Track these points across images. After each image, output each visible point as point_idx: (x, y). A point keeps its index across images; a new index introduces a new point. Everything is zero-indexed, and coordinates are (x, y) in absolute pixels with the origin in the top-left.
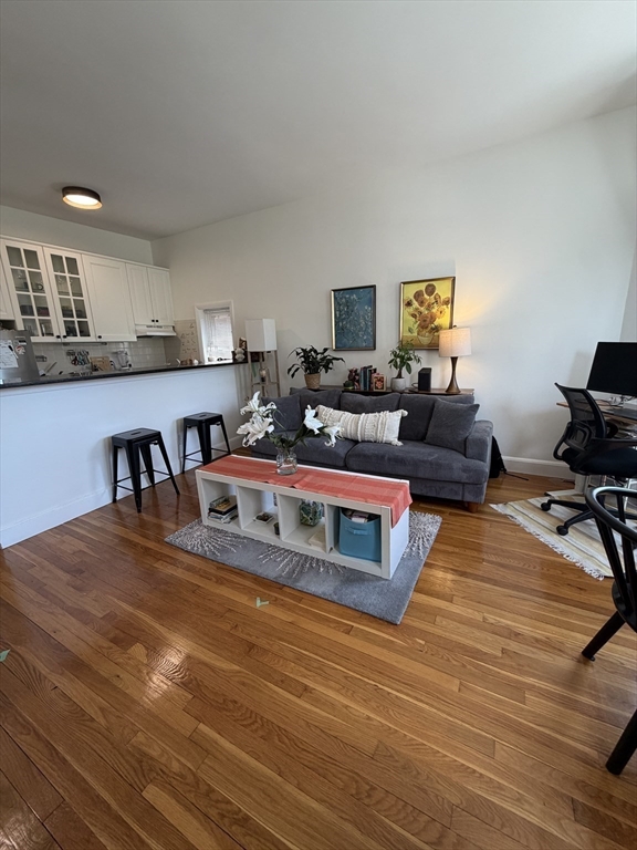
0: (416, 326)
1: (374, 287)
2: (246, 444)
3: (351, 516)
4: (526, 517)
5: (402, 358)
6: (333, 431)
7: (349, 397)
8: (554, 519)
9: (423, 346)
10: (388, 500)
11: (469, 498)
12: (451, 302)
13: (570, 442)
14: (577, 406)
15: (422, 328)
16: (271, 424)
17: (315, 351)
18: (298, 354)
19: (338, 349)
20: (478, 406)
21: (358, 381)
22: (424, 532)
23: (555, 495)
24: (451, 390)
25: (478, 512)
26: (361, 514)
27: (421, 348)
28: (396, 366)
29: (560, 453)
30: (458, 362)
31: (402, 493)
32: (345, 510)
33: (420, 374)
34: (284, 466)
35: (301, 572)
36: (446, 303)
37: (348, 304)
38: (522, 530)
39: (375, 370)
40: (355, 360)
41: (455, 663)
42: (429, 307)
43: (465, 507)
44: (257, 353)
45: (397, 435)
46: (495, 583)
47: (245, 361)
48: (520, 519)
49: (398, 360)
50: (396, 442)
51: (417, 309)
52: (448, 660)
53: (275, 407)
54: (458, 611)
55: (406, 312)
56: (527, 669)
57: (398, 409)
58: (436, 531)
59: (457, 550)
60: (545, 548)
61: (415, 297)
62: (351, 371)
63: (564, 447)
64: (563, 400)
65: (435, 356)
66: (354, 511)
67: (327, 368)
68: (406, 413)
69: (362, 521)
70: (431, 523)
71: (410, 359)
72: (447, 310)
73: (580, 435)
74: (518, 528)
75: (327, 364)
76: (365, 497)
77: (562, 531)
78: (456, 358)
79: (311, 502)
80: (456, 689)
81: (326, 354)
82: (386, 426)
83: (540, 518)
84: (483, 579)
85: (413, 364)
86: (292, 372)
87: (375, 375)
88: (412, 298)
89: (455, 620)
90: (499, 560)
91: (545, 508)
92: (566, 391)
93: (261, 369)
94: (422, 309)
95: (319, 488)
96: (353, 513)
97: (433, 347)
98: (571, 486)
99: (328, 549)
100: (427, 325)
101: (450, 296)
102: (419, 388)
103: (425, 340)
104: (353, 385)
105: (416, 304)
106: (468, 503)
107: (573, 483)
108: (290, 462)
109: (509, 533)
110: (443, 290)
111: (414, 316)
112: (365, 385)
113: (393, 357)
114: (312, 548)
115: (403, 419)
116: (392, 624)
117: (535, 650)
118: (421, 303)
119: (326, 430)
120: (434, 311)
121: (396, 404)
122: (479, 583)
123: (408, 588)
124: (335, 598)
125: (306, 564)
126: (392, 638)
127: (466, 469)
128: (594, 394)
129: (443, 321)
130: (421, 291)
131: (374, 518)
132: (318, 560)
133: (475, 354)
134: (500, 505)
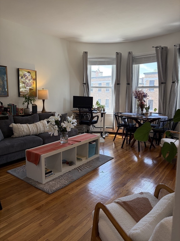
1: (6, 67)
21: (9, 112)
24: (43, 111)
33: (33, 106)
78: (44, 100)
99: (88, 157)
102: (33, 112)
112: (14, 113)
113: (25, 100)
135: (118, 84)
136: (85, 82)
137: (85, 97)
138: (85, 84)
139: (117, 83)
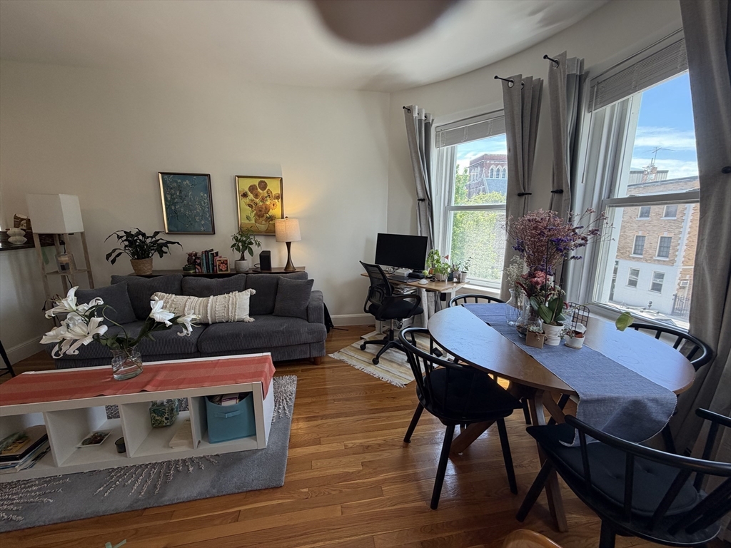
0: (253, 214)
1: (208, 176)
2: (57, 354)
3: (220, 401)
4: (353, 357)
5: (244, 242)
6: (188, 319)
7: (192, 281)
8: (369, 355)
9: (261, 232)
10: (257, 375)
11: (315, 354)
12: (280, 197)
13: (372, 300)
14: (373, 275)
15: (259, 216)
16: (100, 324)
17: (144, 235)
18: (119, 237)
19: (171, 232)
20: (312, 281)
21: (199, 265)
22: (286, 393)
23: (367, 337)
24: (289, 268)
25: (323, 363)
26: (230, 397)
27: (259, 233)
28: (238, 249)
29: (367, 309)
30: (292, 246)
31: (267, 365)
32: (211, 398)
33: (261, 256)
34: (122, 369)
35: (166, 482)
36: (277, 198)
37: (180, 188)
38: (353, 368)
39: (217, 253)
40: (194, 244)
41: (333, 493)
42: (263, 200)
43: (313, 361)
44: (51, 236)
45: (248, 312)
46: (346, 415)
47: (29, 244)
48: (350, 362)
49: (240, 244)
50: (248, 318)
51: (252, 200)
52: (329, 494)
53: (102, 302)
54: (327, 449)
55: (243, 203)
56: (379, 469)
57: (245, 289)
58: (294, 389)
59: (314, 399)
60: (370, 377)
61: (249, 190)
62: (190, 255)
63: (369, 303)
64: (365, 272)
65: (272, 241)
66: (222, 396)
67: (161, 253)
68: (254, 291)
69: (233, 402)
70: (290, 384)
71: (251, 243)
72: (278, 203)
73: (378, 294)
74: (351, 368)
75: (160, 248)
76: (234, 378)
77: (375, 362)
78: (290, 243)
79: (165, 400)
80: (339, 514)
81: (158, 237)
82: (237, 305)
83: (360, 356)
84: (338, 415)
85: (254, 247)
86: (112, 257)
87: (218, 258)
88: (247, 190)
89: (326, 458)
90: (344, 396)
91: (363, 348)
92: (366, 266)
93: (59, 254)
94: (257, 201)
95: (178, 383)
96: (222, 397)
97: (271, 233)
98: (373, 328)
99: (196, 443)
100: (262, 213)
101: (279, 192)
102: (261, 268)
103: (263, 226)
104: (195, 268)
105: (251, 196)
106: (314, 358)
107: (374, 326)
108: (132, 363)
109: (345, 373)
110: (273, 187)
111: (250, 206)
112: (208, 268)
113: (234, 242)
114: (176, 450)
115: (252, 297)
116: (278, 487)
117: (379, 453)
118: (256, 196)
119: (180, 320)
120: (268, 203)
121: (243, 284)
122: (336, 420)
123: (284, 448)
124: (214, 491)
125: (169, 471)
126: (280, 501)
127: (311, 332)
128: (383, 267)
129: (276, 211)
130: (255, 186)
131: (246, 396)
132: (184, 461)
133: (305, 239)
134: (336, 353)
135: (520, 195)
136: (421, 196)
137: (421, 237)
138: (423, 200)
139: (517, 192)
